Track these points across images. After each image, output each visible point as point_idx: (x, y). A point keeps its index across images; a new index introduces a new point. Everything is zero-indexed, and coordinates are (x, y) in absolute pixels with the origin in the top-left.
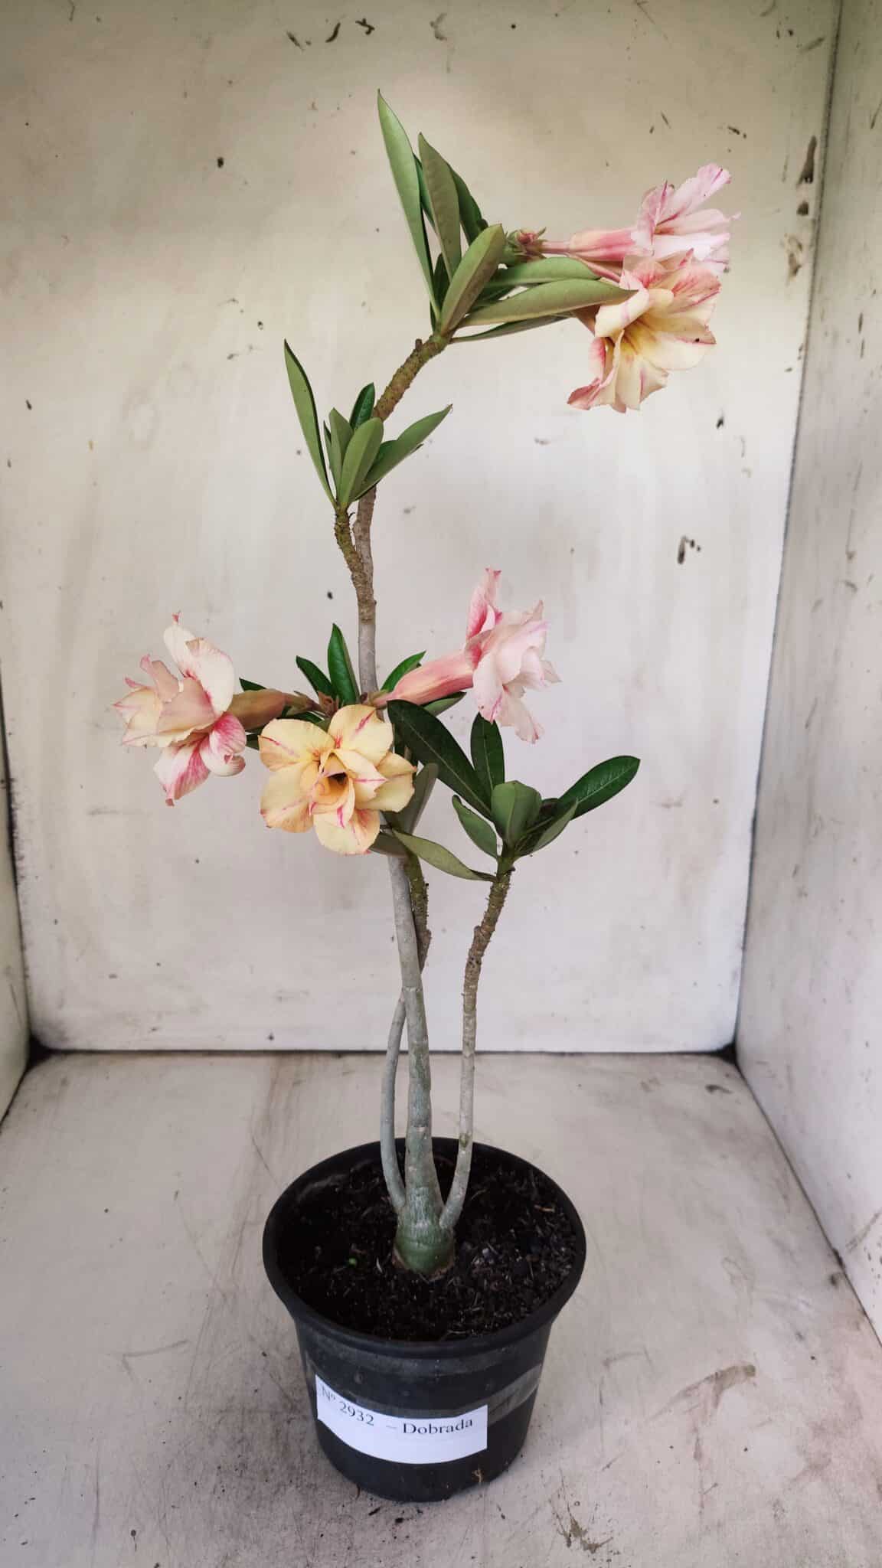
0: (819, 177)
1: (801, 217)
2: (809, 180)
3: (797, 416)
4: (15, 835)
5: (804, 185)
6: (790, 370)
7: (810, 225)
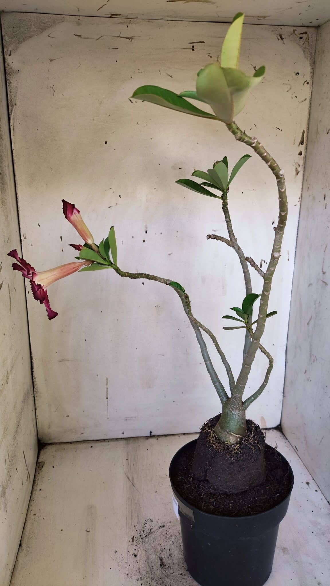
0: (306, 143)
1: (299, 156)
2: (302, 144)
3: (298, 220)
4: (33, 371)
5: (301, 145)
6: (296, 205)
7: (303, 158)
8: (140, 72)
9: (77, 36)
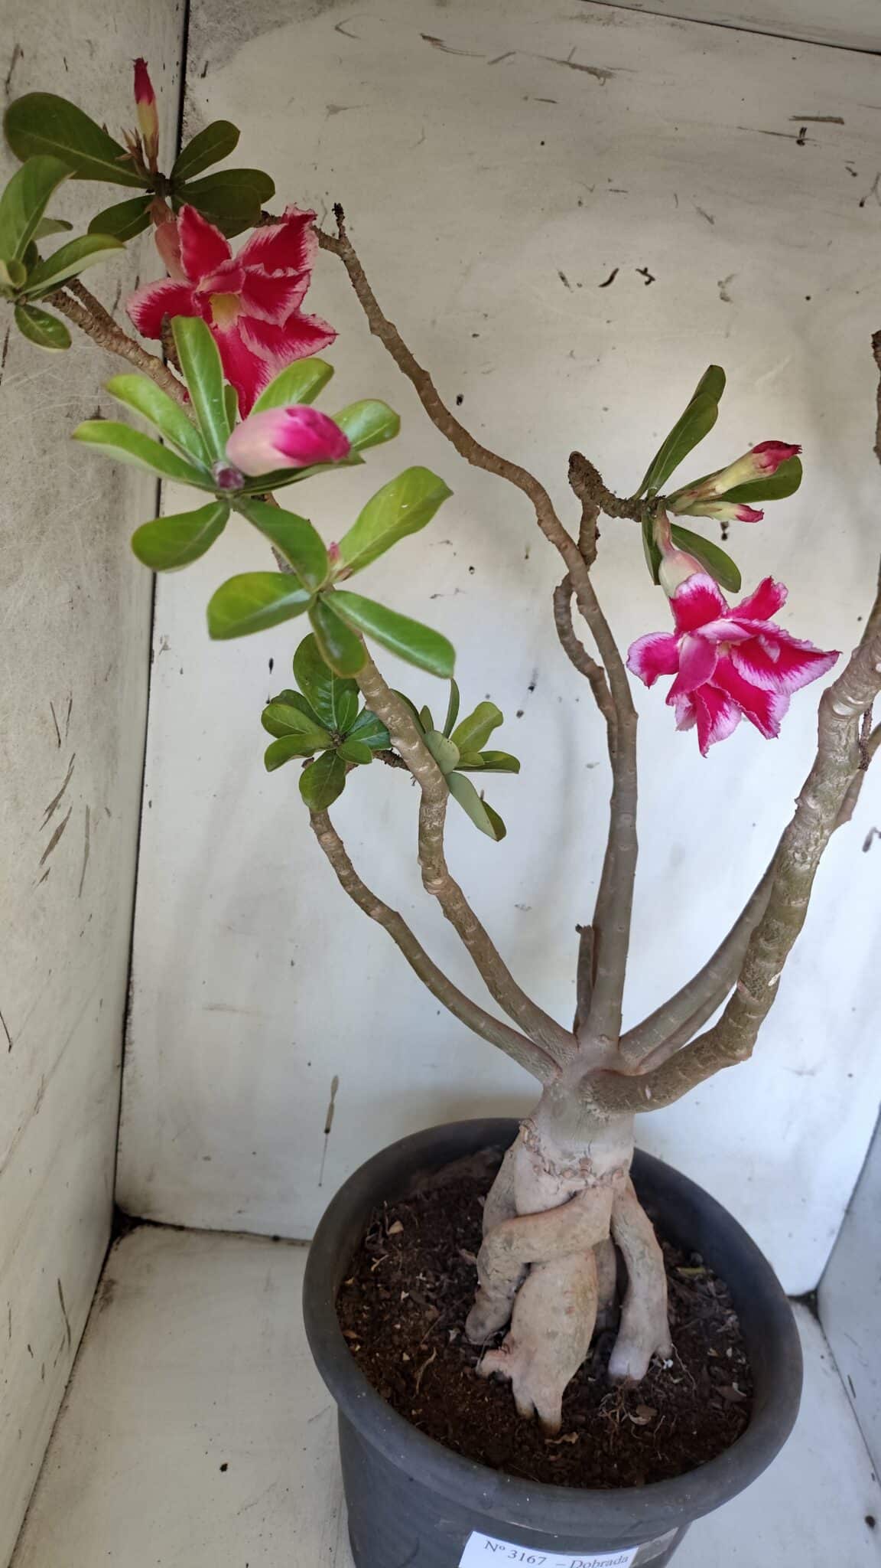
8: (611, 190)
9: (428, 43)
